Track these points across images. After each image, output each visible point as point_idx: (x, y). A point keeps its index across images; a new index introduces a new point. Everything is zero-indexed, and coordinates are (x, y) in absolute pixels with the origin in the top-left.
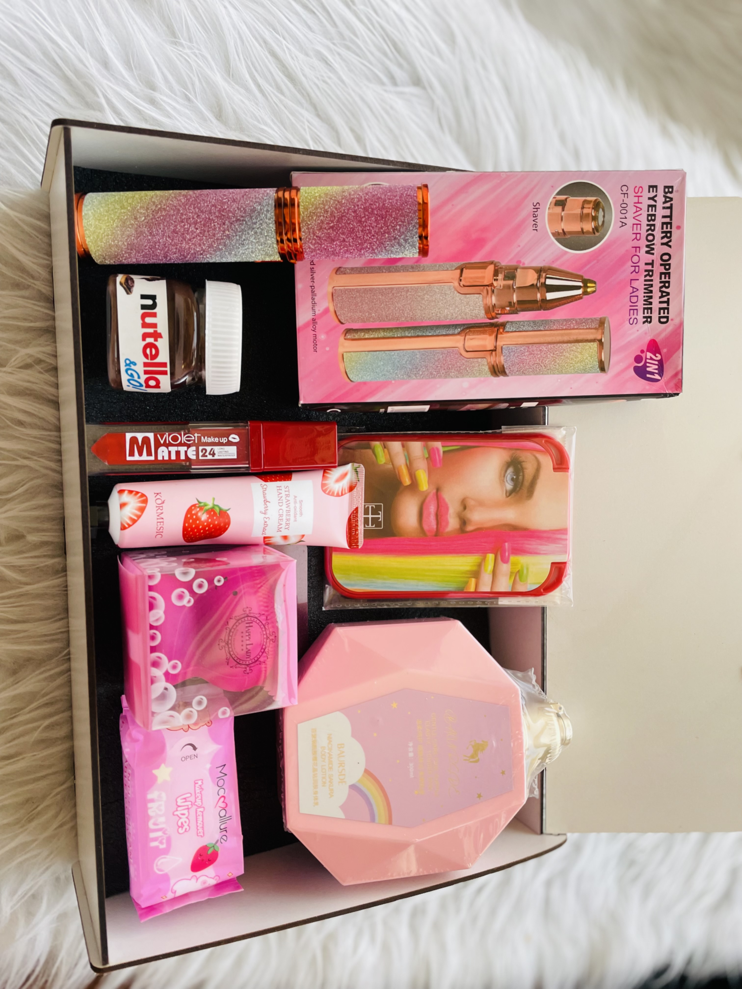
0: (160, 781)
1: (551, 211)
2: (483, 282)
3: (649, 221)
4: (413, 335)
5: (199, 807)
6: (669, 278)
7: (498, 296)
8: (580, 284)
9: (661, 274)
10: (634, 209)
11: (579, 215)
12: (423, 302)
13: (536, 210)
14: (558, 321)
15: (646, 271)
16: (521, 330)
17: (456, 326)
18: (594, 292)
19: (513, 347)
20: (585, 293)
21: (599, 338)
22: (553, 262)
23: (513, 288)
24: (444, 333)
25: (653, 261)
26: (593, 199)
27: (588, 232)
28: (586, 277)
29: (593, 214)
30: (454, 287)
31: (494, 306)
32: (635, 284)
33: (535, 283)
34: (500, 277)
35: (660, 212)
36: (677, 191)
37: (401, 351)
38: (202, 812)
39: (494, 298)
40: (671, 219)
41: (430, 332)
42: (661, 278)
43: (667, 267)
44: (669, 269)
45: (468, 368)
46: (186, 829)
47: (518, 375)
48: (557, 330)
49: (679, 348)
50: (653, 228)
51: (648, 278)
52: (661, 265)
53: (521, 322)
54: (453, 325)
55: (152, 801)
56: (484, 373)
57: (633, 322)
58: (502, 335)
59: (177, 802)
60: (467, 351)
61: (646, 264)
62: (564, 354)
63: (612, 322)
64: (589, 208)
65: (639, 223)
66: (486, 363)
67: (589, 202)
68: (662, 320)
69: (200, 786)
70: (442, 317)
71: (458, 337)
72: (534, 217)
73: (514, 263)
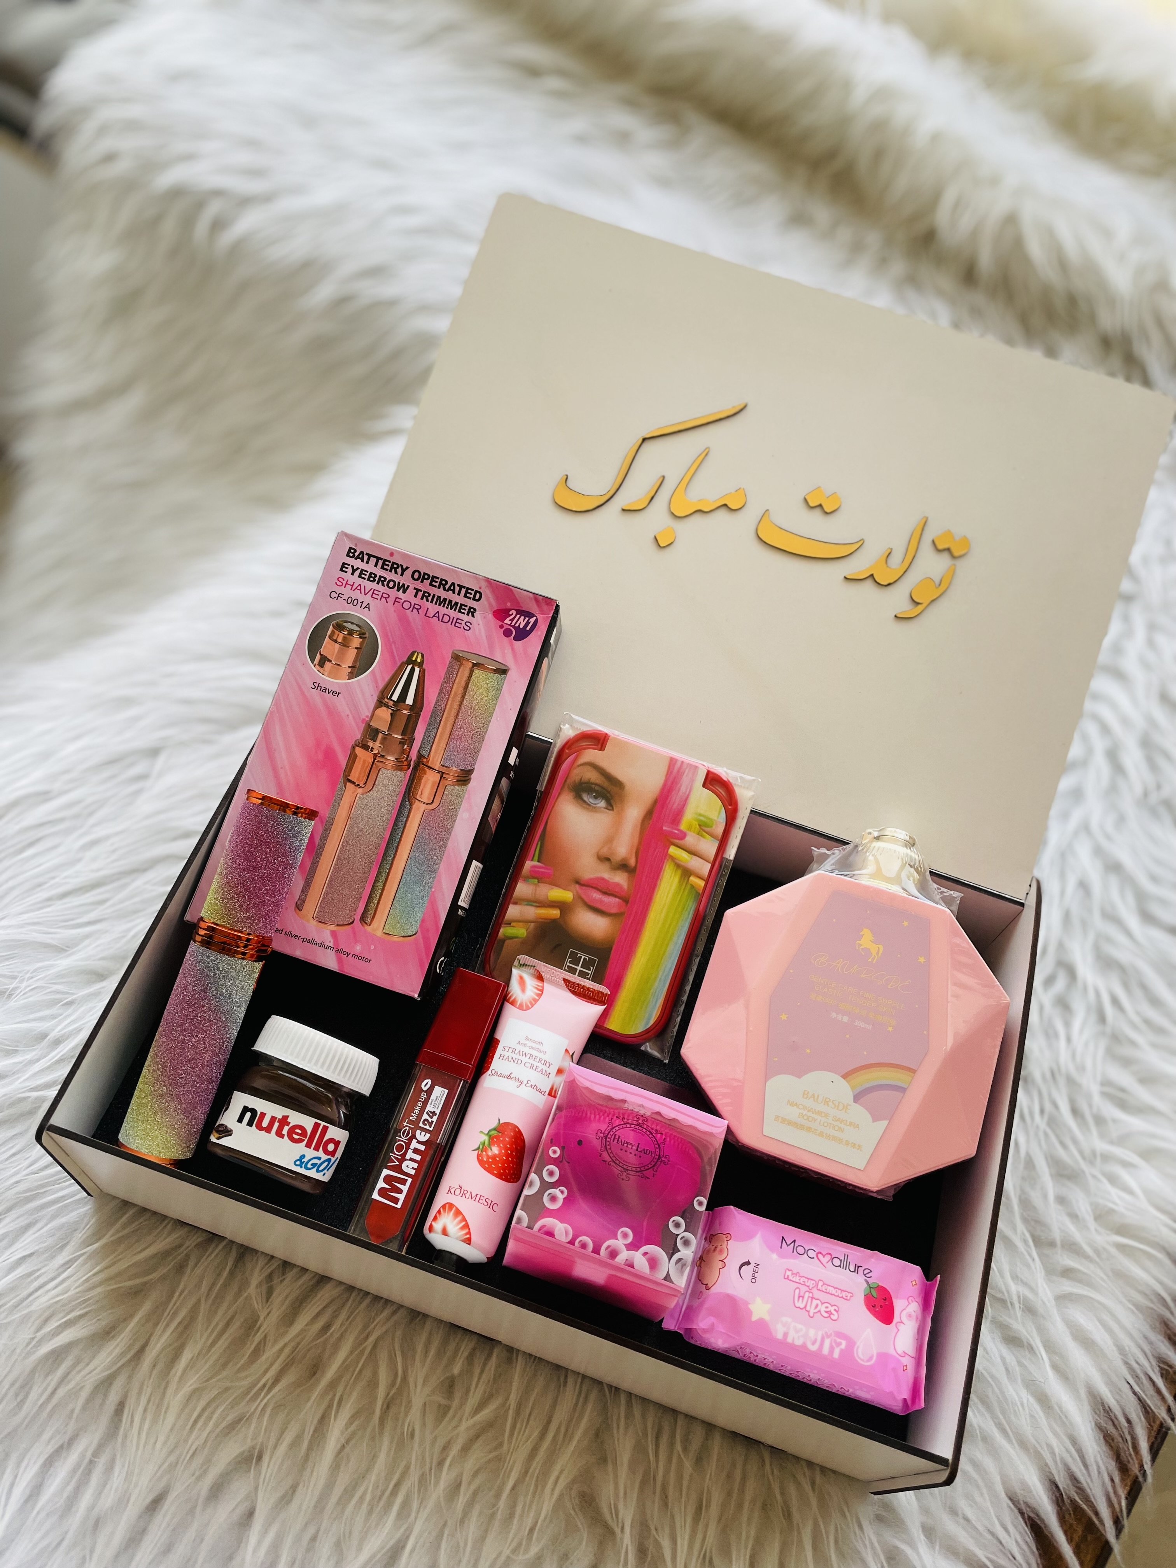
0: (767, 1317)
1: (326, 673)
2: (369, 763)
3: (374, 581)
4: (393, 853)
5: (817, 1285)
6: (438, 578)
7: (389, 753)
8: (410, 667)
9: (431, 584)
10: (357, 591)
11: (342, 647)
12: (365, 830)
13: (319, 687)
14: (437, 701)
15: (422, 599)
16: (432, 741)
17: (402, 805)
18: (423, 655)
19: (447, 755)
20: (420, 665)
21: (471, 665)
22: (376, 687)
23: (387, 735)
25: (415, 589)
26: (331, 627)
27: (361, 643)
28: (405, 660)
29: (346, 633)
30: (363, 794)
31: (398, 760)
32: (431, 613)
33: (390, 711)
34: (371, 744)
35: (370, 567)
36: (356, 545)
37: (406, 870)
38: (824, 1284)
39: (389, 758)
40: (381, 559)
41: (398, 834)
42: (435, 586)
43: (426, 577)
44: (429, 575)
45: (450, 808)
46: (835, 1310)
47: (476, 758)
48: (446, 705)
49: (511, 590)
50: (382, 579)
51: (430, 599)
52: (422, 582)
53: (424, 738)
54: (400, 808)
55: (786, 1335)
56: (461, 793)
57: (468, 626)
58: (430, 762)
59: (799, 1308)
60: (432, 802)
61: (416, 596)
62: (474, 705)
63: (460, 646)
64: (339, 635)
65: (372, 591)
66: (452, 787)
67: (333, 632)
68: (477, 597)
69: (793, 1274)
70: (386, 817)
71: (414, 806)
72: (325, 692)
73: (363, 726)
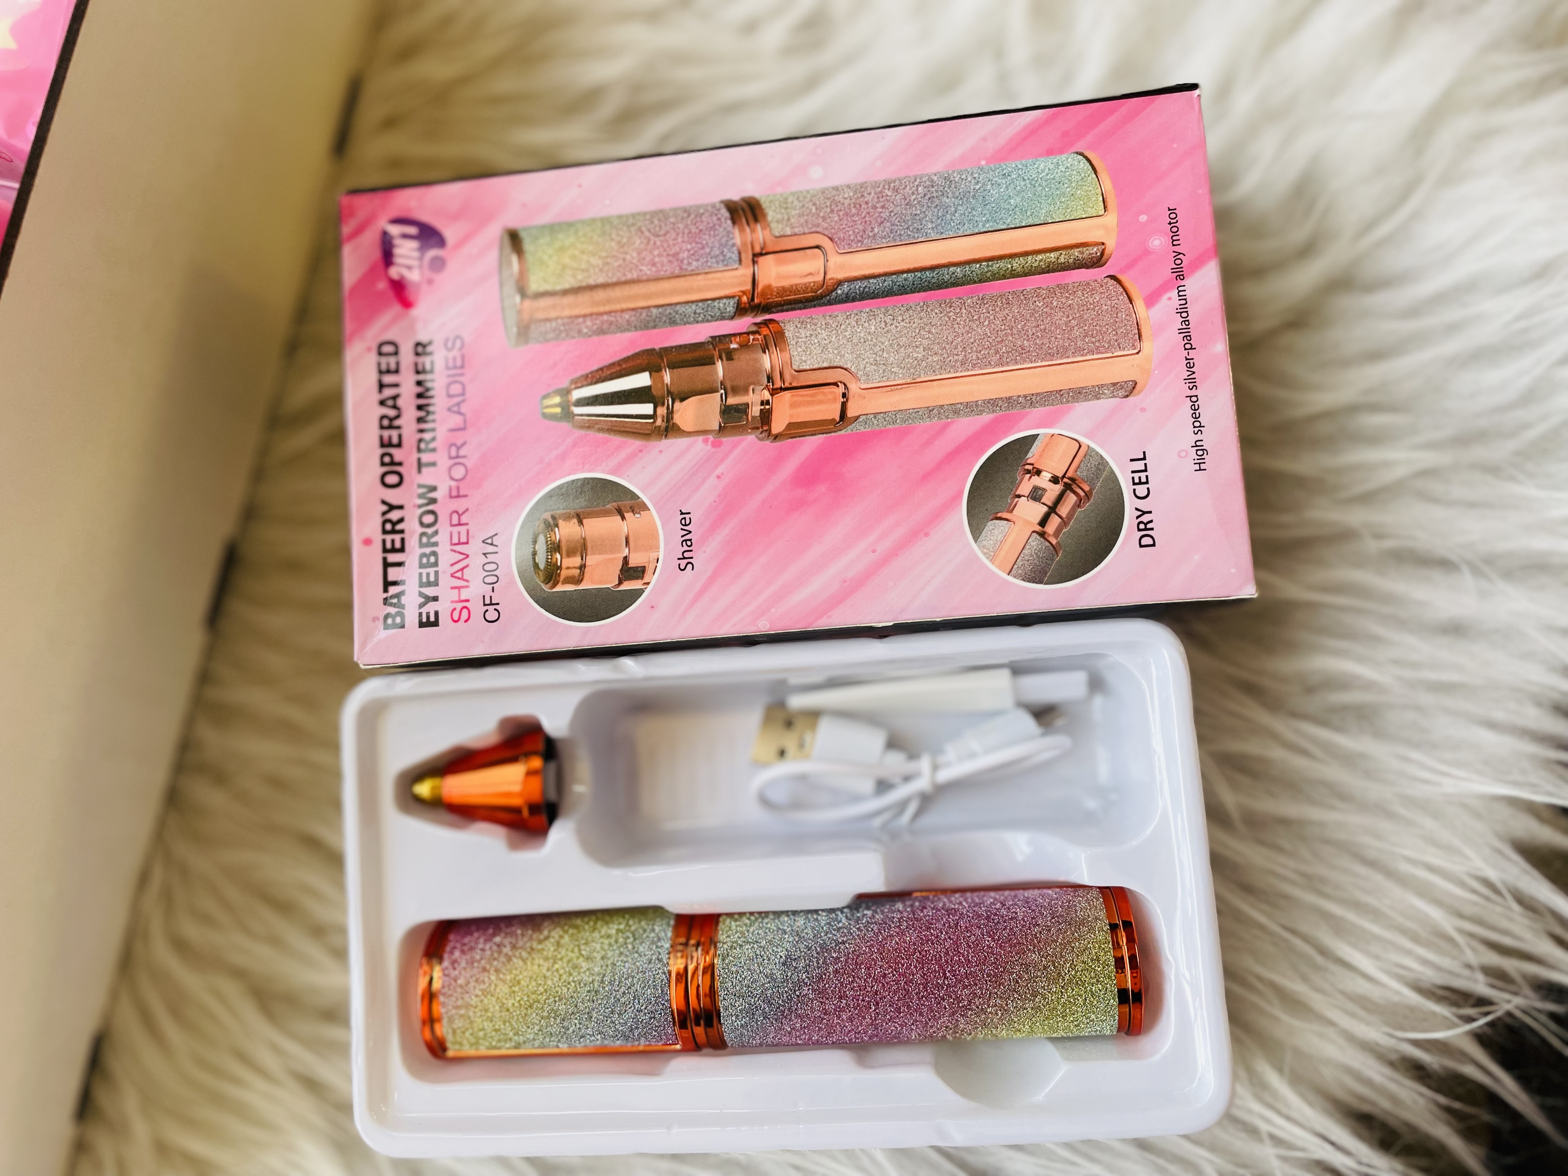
1: (653, 556)
2: (793, 396)
3: (434, 554)
4: (945, 271)
6: (383, 436)
7: (757, 371)
8: (578, 410)
9: (399, 445)
10: (467, 573)
11: (589, 552)
12: (926, 342)
13: (686, 555)
14: (621, 329)
15: (434, 450)
16: (700, 304)
17: (848, 299)
18: (545, 397)
19: (715, 265)
20: (564, 393)
21: (527, 303)
22: (641, 451)
23: (725, 389)
24: (871, 281)
25: (419, 471)
26: (560, 588)
27: (567, 518)
28: (565, 425)
29: (558, 556)
30: (857, 380)
31: (765, 348)
32: (455, 421)
33: (677, 405)
34: (755, 411)
35: (410, 573)
36: (375, 619)
37: (968, 233)
39: (767, 366)
40: (385, 559)
41: (906, 279)
42: (400, 435)
43: (387, 459)
44: (383, 455)
45: (814, 210)
47: (698, 207)
48: (622, 311)
50: (424, 540)
51: (428, 436)
52: (400, 464)
53: (702, 321)
54: (854, 300)
56: (777, 203)
57: (455, 342)
58: (743, 289)
60: (818, 247)
61: (433, 464)
62: (600, 263)
63: (502, 338)
64: (568, 568)
65: (455, 548)
66: (773, 225)
67: (570, 580)
68: (391, 349)
70: (882, 316)
71: (840, 276)
72: (690, 540)
73: (727, 440)
